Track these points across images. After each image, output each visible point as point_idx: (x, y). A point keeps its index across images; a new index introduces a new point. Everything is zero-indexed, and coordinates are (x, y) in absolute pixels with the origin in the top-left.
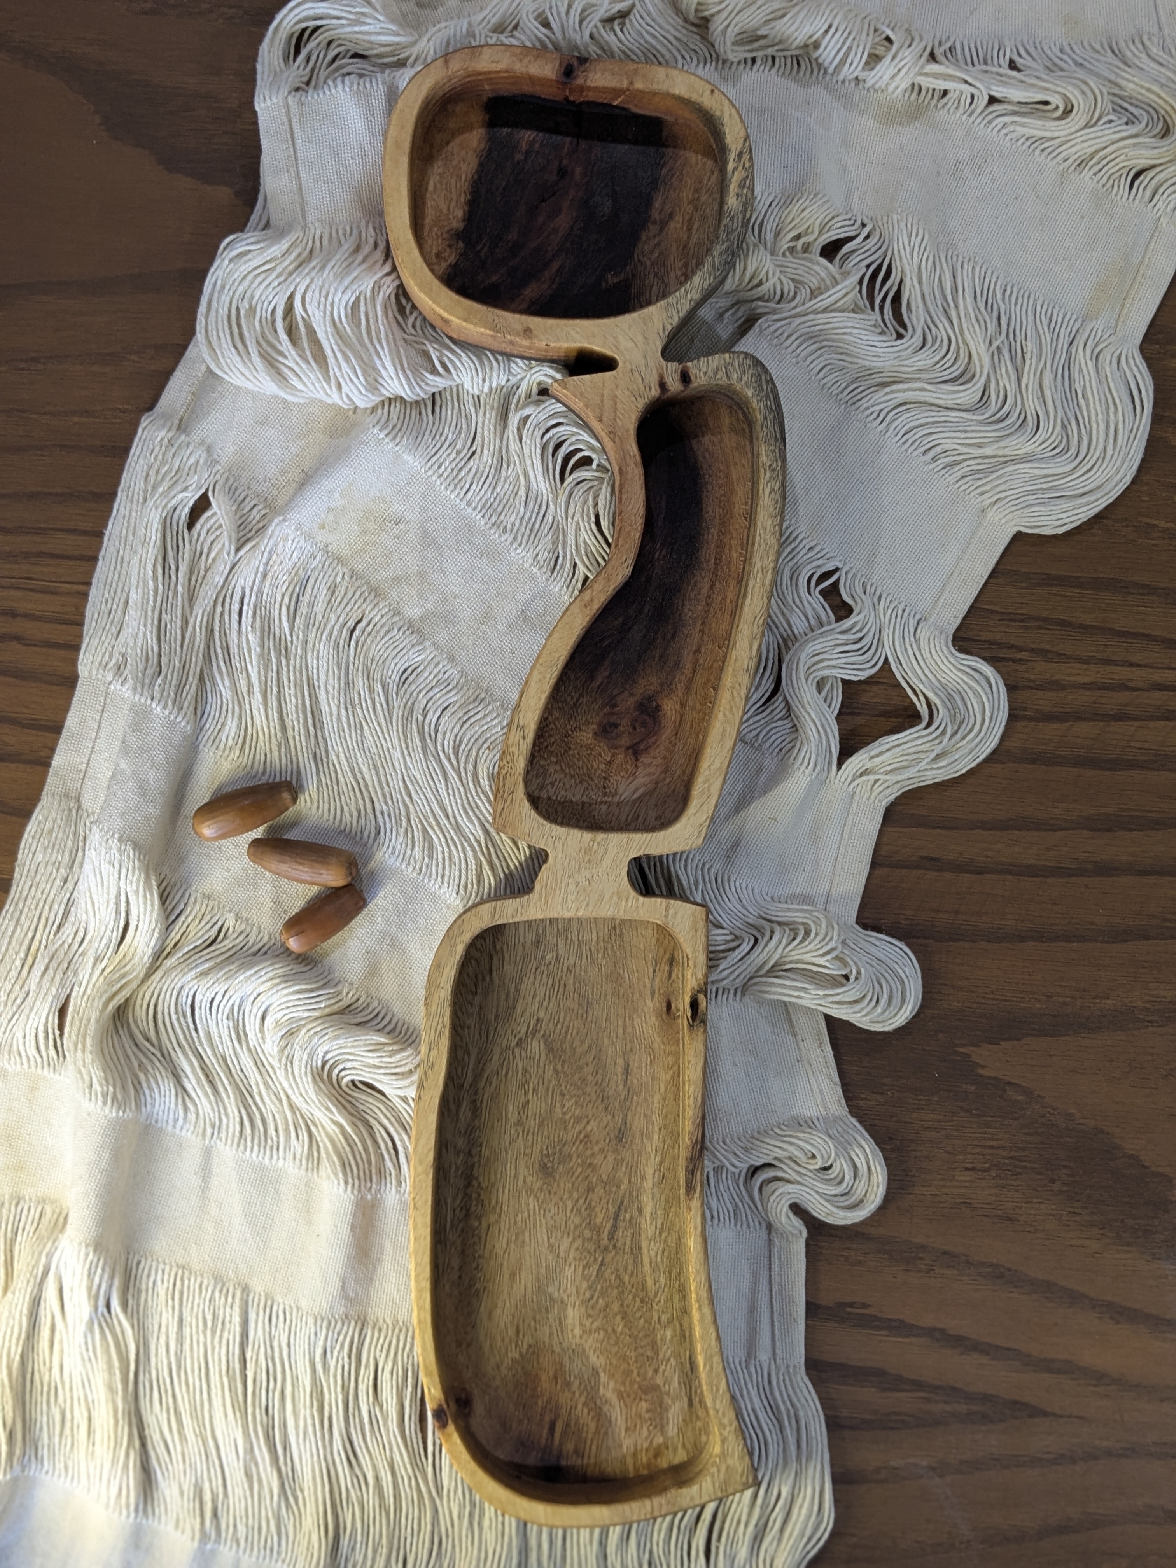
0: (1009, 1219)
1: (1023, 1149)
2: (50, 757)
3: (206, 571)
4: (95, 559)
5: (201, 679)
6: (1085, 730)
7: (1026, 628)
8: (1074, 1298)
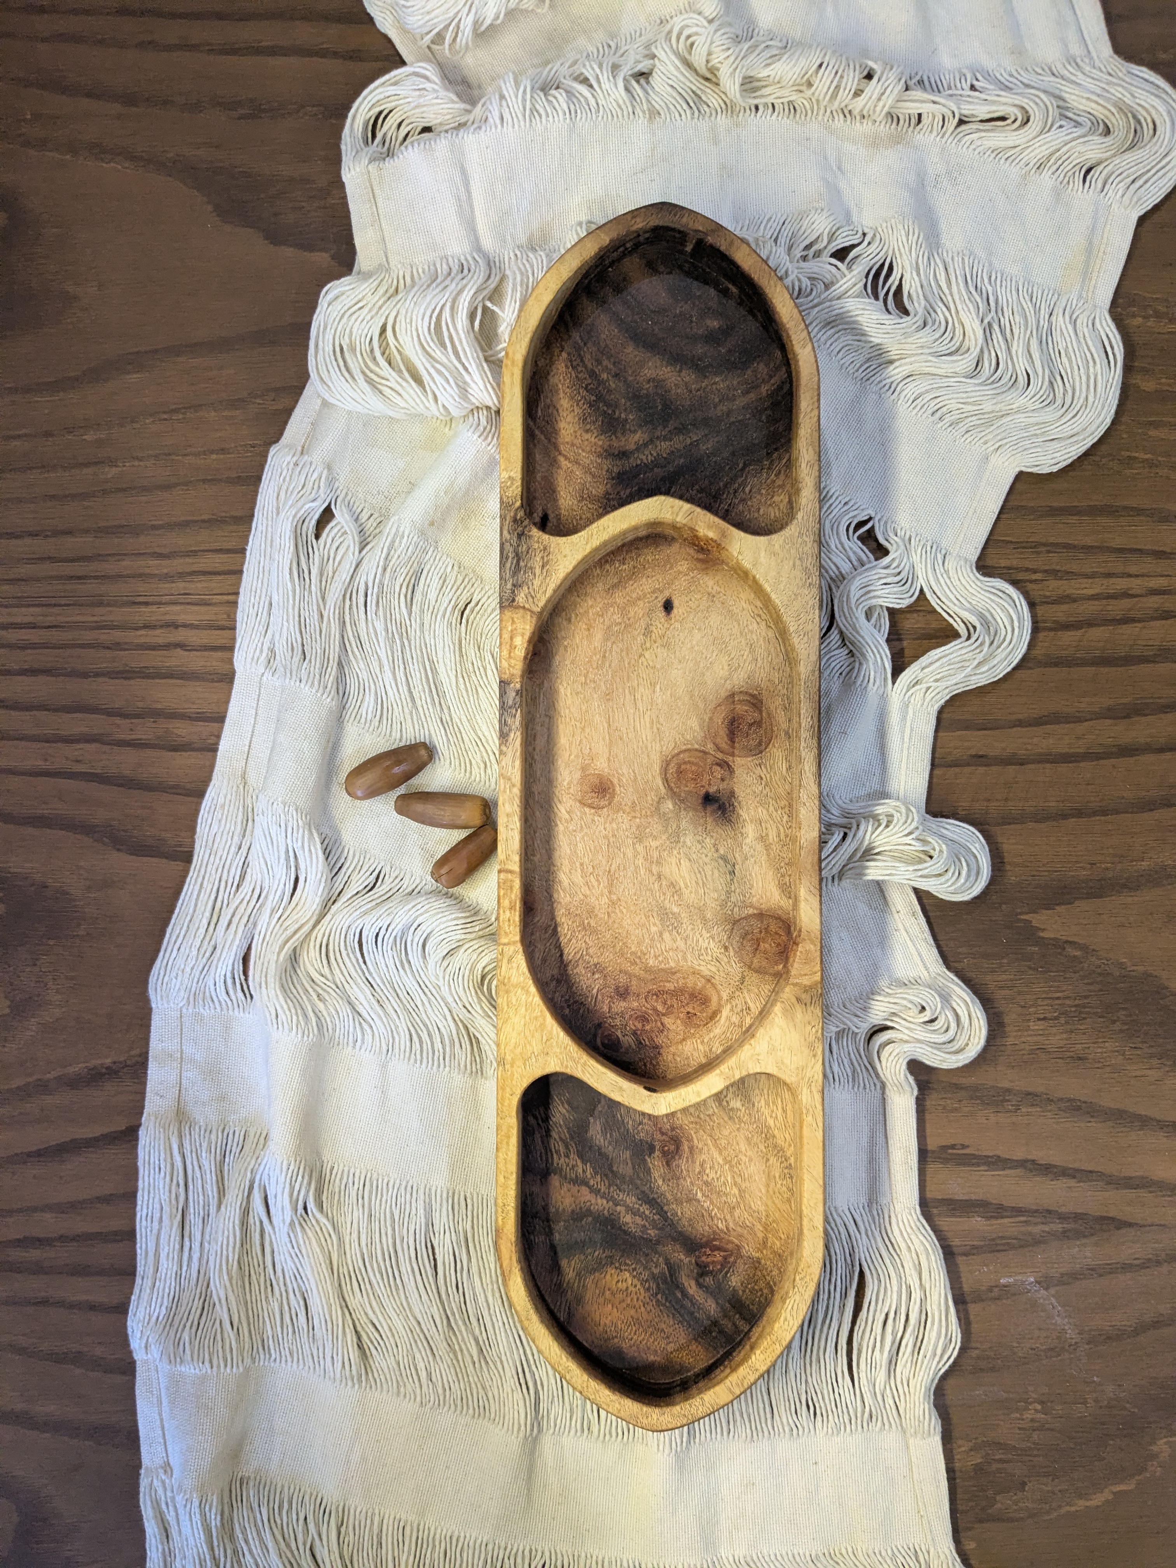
0: (1080, 1059)
1: (1086, 997)
2: (217, 744)
3: (334, 573)
4: (241, 572)
5: (340, 664)
6: (1097, 634)
7: (1038, 553)
8: (1144, 1122)
